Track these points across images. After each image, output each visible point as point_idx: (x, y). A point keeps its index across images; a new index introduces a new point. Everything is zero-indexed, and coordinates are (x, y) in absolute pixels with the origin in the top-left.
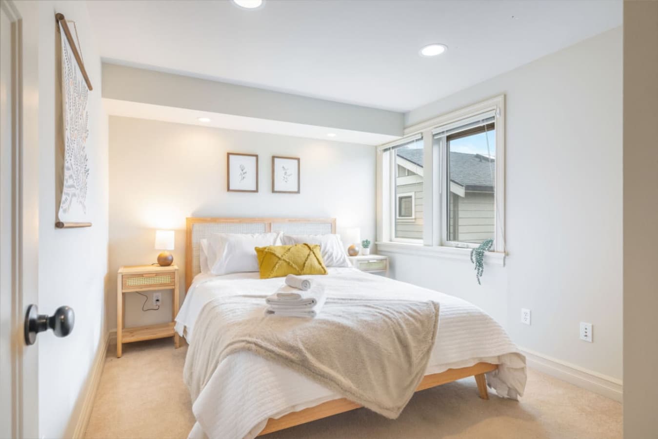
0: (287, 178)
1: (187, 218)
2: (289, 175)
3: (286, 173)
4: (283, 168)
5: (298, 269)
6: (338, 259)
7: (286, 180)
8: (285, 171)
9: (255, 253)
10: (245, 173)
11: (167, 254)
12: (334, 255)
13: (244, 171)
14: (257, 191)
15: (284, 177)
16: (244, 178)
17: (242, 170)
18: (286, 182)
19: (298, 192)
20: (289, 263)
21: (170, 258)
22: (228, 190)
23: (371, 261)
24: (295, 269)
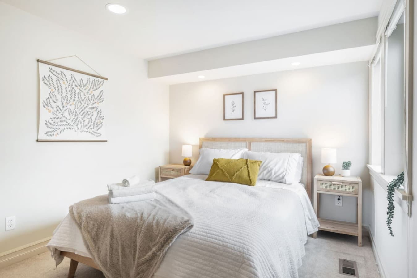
0: (266, 107)
1: (200, 139)
2: (267, 105)
3: (265, 103)
4: (263, 99)
5: (228, 177)
6: (277, 174)
7: (265, 108)
8: (264, 102)
9: (212, 162)
10: (235, 106)
11: (188, 159)
12: (273, 172)
13: (234, 106)
14: (243, 119)
15: (264, 106)
16: (234, 110)
17: (233, 105)
18: (265, 110)
19: (276, 117)
20: (223, 172)
21: (189, 161)
22: (224, 119)
23: (333, 183)
24: (227, 177)
